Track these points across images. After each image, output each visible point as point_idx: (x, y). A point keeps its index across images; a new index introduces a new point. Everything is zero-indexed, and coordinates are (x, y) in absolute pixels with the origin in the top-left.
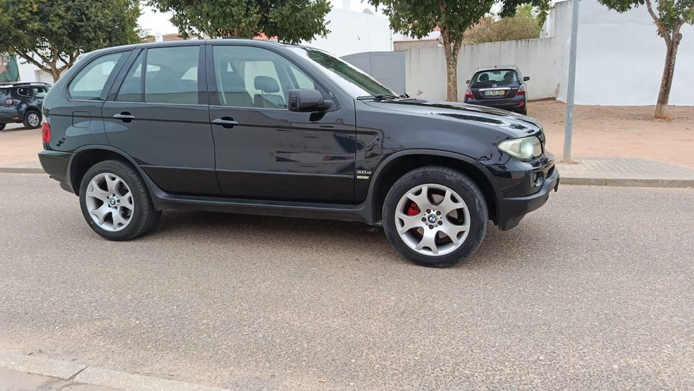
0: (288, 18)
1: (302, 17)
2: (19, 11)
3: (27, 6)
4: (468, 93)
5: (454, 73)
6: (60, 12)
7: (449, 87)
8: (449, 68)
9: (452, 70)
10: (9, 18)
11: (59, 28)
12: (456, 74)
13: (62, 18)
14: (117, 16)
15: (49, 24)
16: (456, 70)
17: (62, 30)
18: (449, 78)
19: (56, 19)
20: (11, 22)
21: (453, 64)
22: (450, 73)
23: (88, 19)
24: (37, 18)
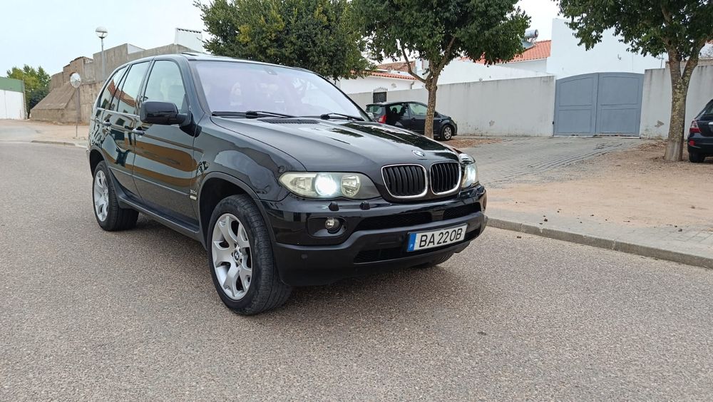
0: (477, 37)
1: (492, 34)
2: (262, 40)
3: (268, 34)
4: (693, 127)
5: (681, 100)
6: (292, 39)
7: (672, 117)
8: (674, 93)
9: (679, 96)
10: (255, 45)
11: (291, 53)
12: (685, 100)
13: (294, 44)
14: (340, 41)
15: (283, 50)
16: (685, 96)
17: (293, 55)
18: (673, 106)
19: (289, 45)
20: (256, 48)
21: (680, 89)
22: (675, 100)
23: (315, 45)
24: (275, 44)
